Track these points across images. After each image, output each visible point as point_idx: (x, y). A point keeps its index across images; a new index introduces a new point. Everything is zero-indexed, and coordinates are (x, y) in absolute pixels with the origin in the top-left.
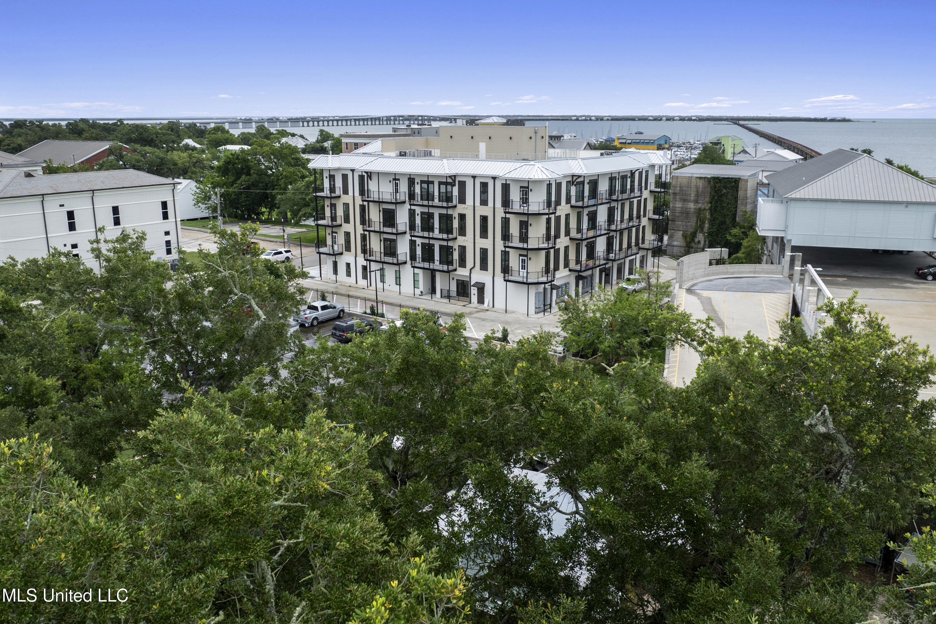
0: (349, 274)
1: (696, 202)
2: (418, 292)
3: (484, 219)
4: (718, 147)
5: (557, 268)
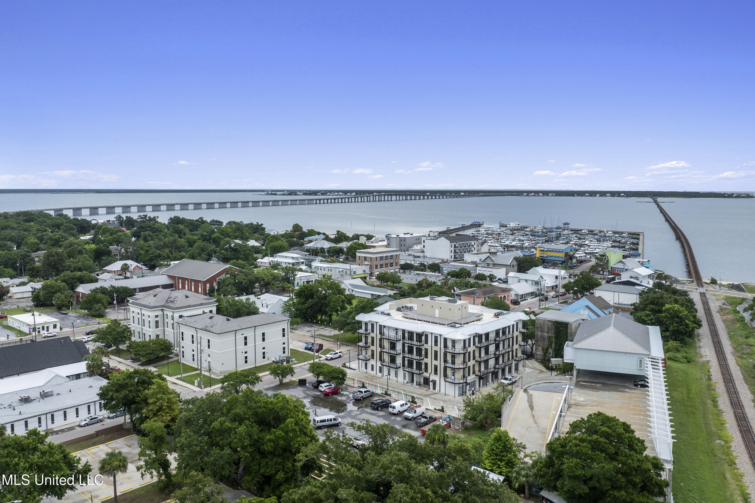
0: (373, 370)
1: (548, 333)
2: (405, 381)
3: (436, 352)
4: (604, 258)
5: (469, 375)
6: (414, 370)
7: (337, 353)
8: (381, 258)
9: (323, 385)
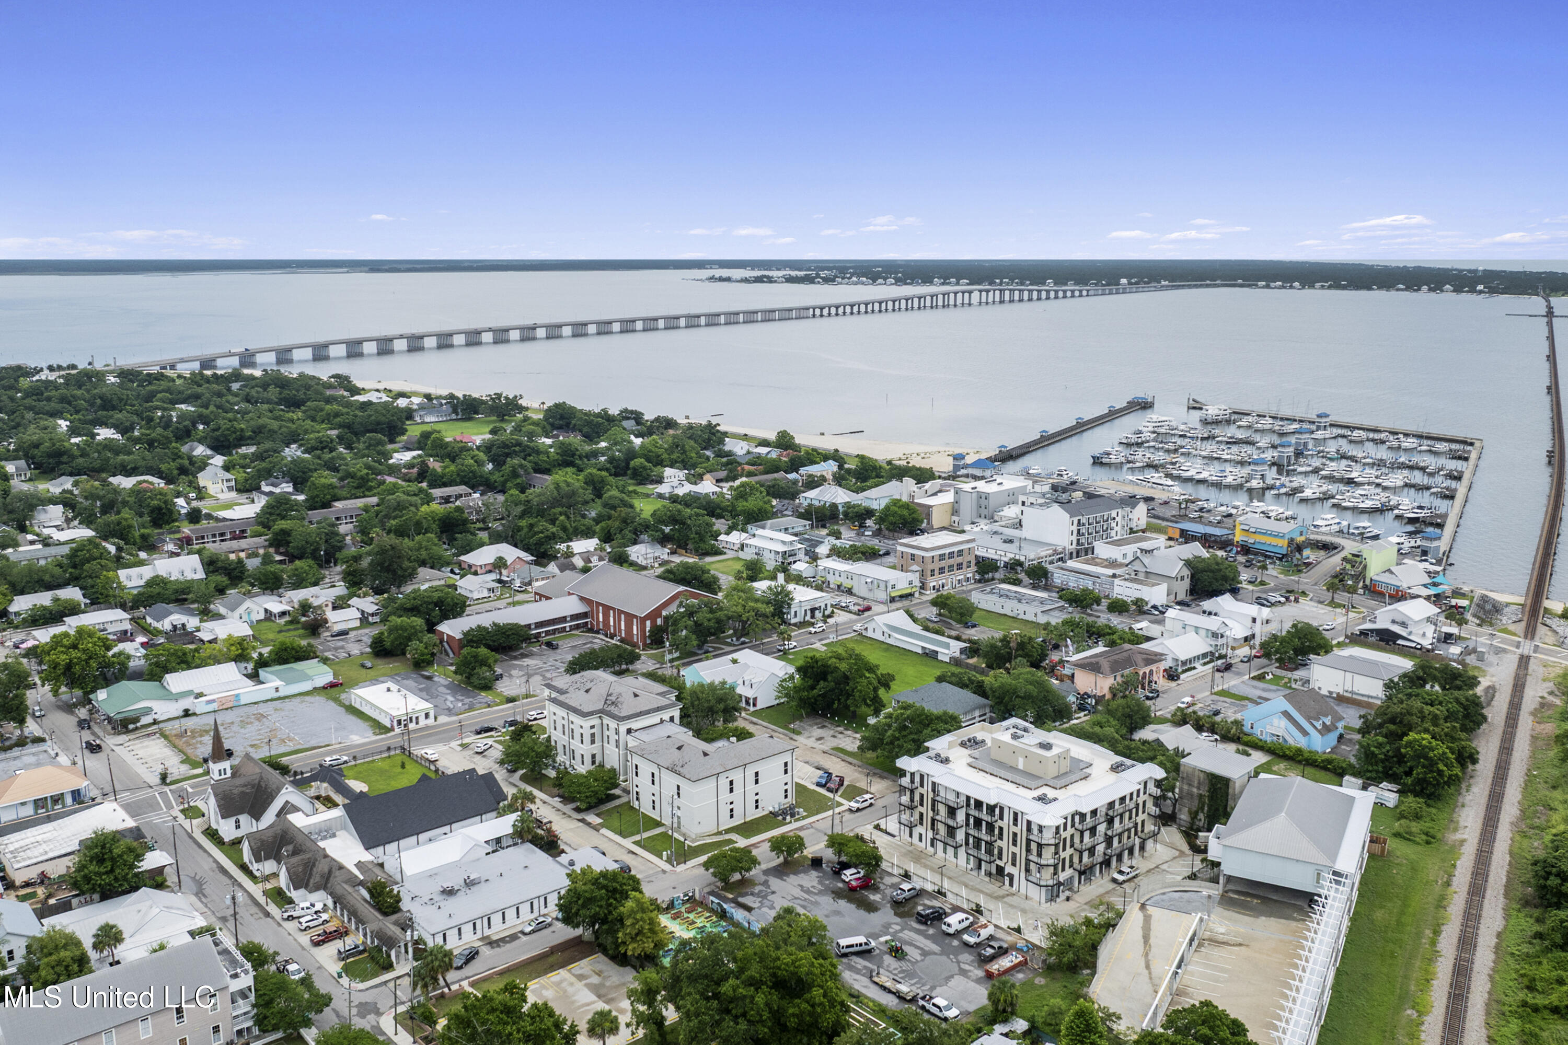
0: (921, 840)
1: (1199, 788)
2: (969, 867)
3: (1015, 835)
4: (1358, 559)
5: (1063, 870)
6: (983, 854)
7: (866, 800)
8: (942, 557)
9: (848, 872)
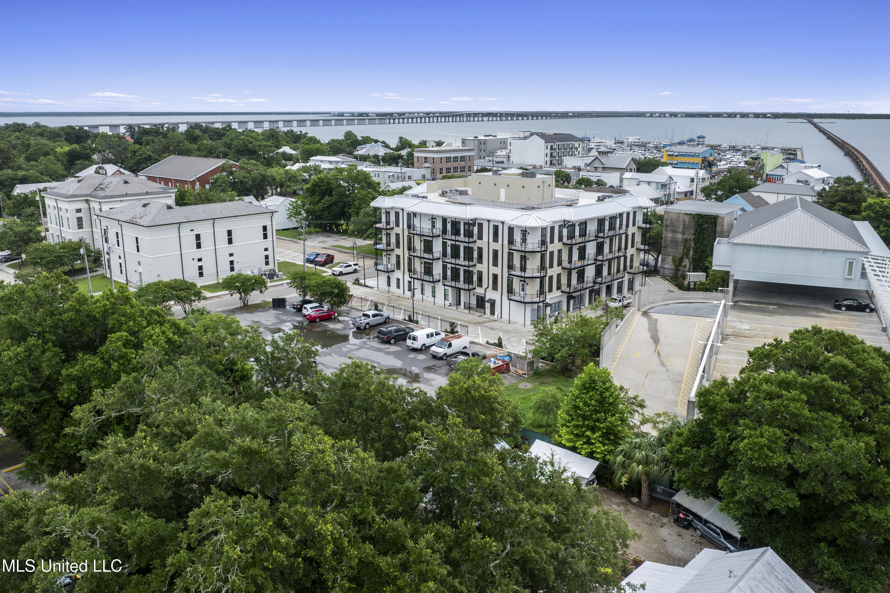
0: (398, 287)
1: (683, 233)
2: (447, 303)
3: (496, 253)
4: (757, 162)
5: (550, 290)
6: (461, 284)
7: (350, 266)
8: (448, 159)
9: (308, 306)
